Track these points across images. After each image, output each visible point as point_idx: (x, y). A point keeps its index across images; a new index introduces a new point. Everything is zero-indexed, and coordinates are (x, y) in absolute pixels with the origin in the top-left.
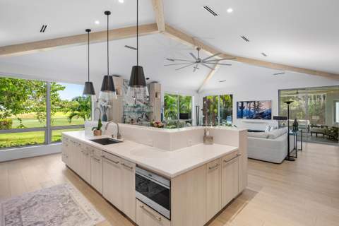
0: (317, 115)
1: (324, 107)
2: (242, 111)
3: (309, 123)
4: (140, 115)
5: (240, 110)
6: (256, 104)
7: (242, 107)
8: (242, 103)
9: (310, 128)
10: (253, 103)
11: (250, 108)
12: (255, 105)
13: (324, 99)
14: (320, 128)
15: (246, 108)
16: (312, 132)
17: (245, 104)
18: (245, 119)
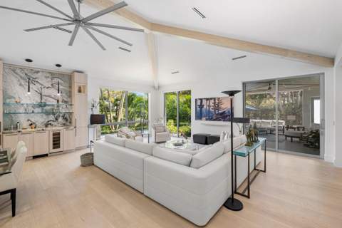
0: (294, 114)
1: (301, 106)
2: (201, 111)
3: (284, 124)
4: (52, 117)
5: (198, 109)
6: (217, 101)
7: (201, 106)
8: (201, 100)
9: (285, 129)
10: (212, 101)
11: (209, 106)
12: (215, 103)
13: (301, 96)
14: (296, 131)
15: (205, 107)
16: (286, 136)
17: (204, 102)
18: (204, 122)
